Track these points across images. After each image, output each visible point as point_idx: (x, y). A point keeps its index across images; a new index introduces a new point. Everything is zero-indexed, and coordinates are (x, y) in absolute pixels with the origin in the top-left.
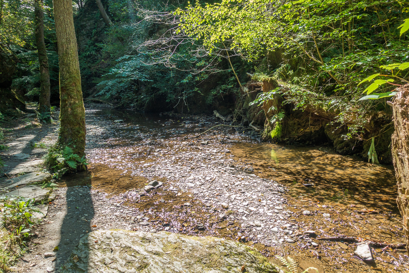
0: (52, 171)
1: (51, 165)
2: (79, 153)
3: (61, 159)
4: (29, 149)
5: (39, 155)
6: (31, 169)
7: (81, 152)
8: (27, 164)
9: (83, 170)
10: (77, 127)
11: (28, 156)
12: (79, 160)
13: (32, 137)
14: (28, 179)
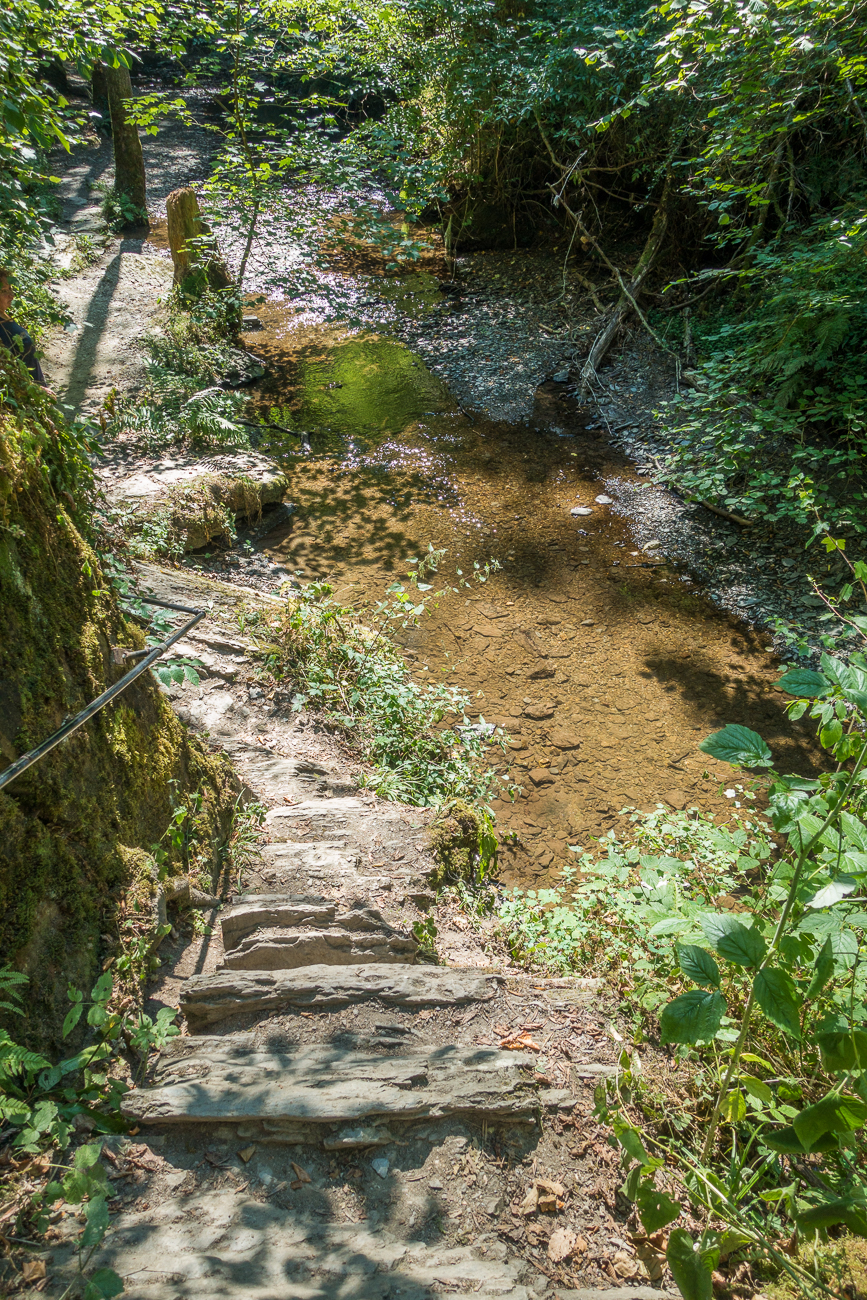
0: (109, 221)
1: (109, 214)
2: (137, 204)
3: (117, 209)
4: (86, 189)
5: (97, 202)
6: (90, 217)
7: (140, 202)
8: (86, 211)
9: (143, 225)
10: (133, 169)
11: (85, 201)
12: (136, 211)
13: (85, 169)
14: (88, 227)
